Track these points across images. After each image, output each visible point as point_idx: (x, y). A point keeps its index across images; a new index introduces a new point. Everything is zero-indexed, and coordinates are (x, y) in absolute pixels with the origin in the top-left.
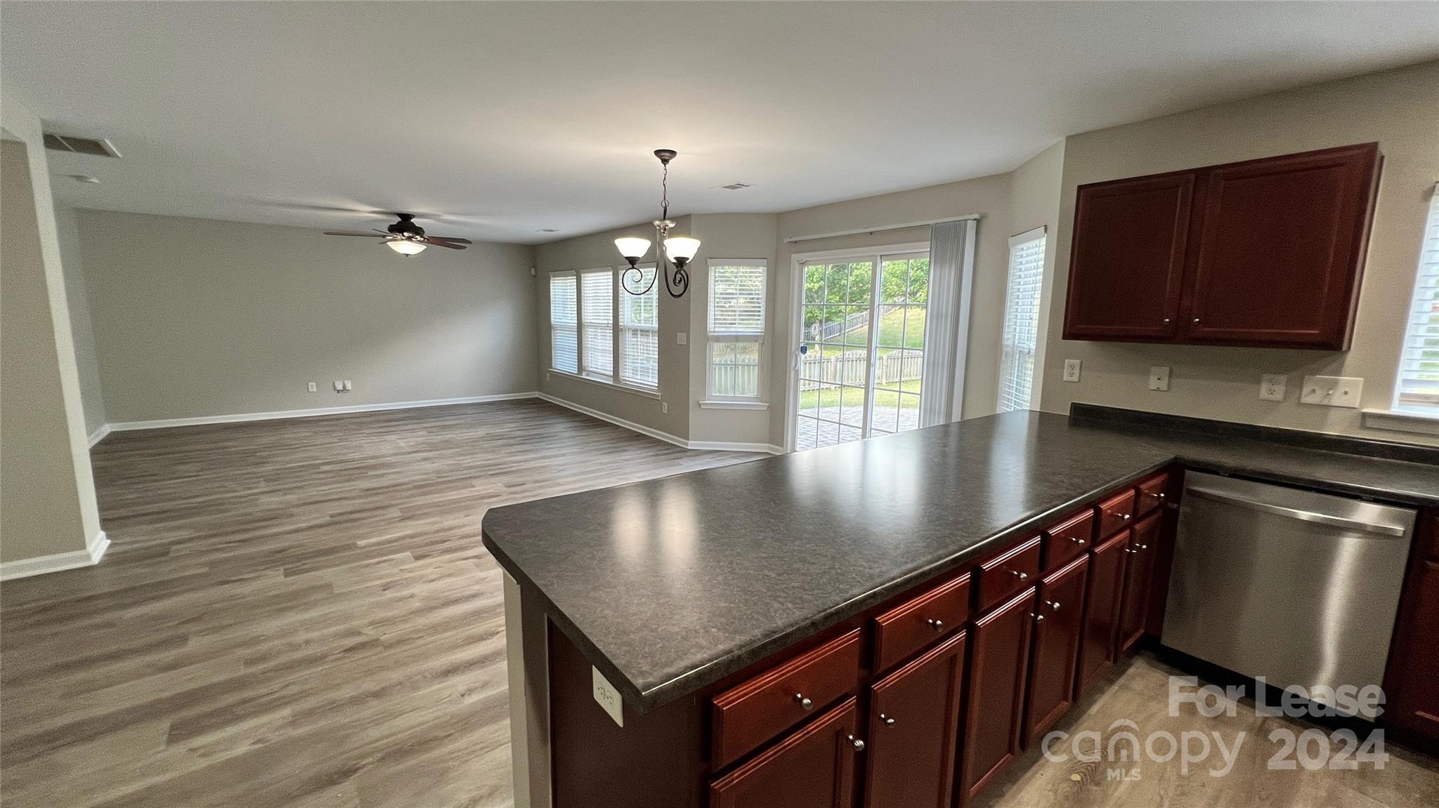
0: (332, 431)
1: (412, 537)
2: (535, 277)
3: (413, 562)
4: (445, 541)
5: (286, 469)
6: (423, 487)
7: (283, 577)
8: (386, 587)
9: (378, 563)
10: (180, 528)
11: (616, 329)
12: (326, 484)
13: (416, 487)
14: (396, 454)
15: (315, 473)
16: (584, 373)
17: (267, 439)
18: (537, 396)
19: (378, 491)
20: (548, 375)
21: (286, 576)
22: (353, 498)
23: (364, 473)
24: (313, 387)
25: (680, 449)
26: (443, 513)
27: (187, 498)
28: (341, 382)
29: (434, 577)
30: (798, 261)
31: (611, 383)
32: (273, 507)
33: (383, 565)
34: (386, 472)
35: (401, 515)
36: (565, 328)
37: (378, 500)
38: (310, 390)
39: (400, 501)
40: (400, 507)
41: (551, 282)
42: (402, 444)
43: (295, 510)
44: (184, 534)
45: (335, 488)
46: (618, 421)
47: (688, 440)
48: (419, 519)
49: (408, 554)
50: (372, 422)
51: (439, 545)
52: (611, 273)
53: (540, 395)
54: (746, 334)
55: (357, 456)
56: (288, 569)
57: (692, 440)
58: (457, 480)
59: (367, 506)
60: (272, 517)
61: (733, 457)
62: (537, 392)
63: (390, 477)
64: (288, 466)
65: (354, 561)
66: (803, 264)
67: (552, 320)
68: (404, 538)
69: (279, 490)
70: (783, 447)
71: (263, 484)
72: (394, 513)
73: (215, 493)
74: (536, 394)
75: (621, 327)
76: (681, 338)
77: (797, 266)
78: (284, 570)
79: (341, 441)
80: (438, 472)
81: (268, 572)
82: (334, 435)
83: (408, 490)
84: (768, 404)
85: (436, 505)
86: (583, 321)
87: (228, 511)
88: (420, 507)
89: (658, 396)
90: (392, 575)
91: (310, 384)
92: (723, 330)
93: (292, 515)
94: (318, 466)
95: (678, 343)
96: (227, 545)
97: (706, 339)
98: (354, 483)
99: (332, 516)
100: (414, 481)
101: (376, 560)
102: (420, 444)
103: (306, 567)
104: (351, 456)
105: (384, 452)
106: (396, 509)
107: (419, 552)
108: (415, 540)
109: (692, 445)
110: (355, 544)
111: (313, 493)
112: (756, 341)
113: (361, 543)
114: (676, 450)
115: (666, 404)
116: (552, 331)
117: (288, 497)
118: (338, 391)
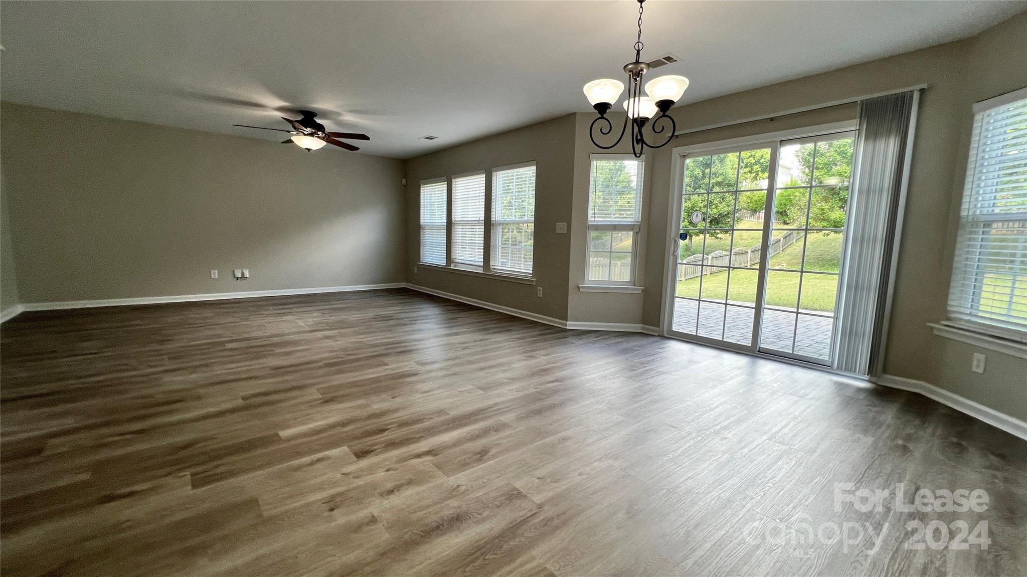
0: (234, 312)
1: (343, 424)
2: (405, 186)
3: (355, 462)
4: (383, 430)
5: (191, 346)
6: (336, 365)
7: (190, 487)
8: (333, 505)
9: (312, 463)
10: (62, 415)
11: (488, 224)
12: (232, 362)
13: (327, 365)
14: (298, 333)
15: (220, 351)
16: (452, 265)
17: (172, 319)
18: (405, 286)
19: (290, 369)
20: (415, 268)
21: (194, 487)
22: (263, 377)
23: (269, 350)
24: (215, 274)
25: (558, 329)
26: (366, 394)
27: (81, 377)
28: (240, 270)
29: (389, 485)
30: (679, 154)
31: (482, 272)
32: (176, 387)
33: (319, 466)
34: (292, 349)
35: (321, 396)
36: (433, 227)
37: (291, 379)
38: (213, 277)
39: (317, 380)
40: (317, 387)
41: (421, 189)
42: (301, 323)
43: (201, 391)
44: (69, 422)
45: (242, 367)
46: (489, 306)
47: (567, 321)
48: (341, 402)
49: (345, 449)
50: (268, 305)
51: (378, 436)
52: (484, 176)
53: (407, 285)
54: (621, 223)
55: (260, 334)
56: (196, 474)
57: (570, 321)
58: (367, 358)
59: (282, 386)
60: (174, 401)
61: (615, 336)
62: (405, 283)
63: (299, 354)
64: (192, 343)
65: (280, 461)
66: (684, 157)
67: (421, 221)
68: (332, 427)
69: (184, 369)
70: (659, 327)
71: (166, 362)
72: (313, 394)
73: (113, 372)
74: (403, 285)
75: (493, 223)
76: (561, 227)
77: (678, 158)
78: (192, 475)
79: (243, 320)
80: (345, 350)
81: (169, 480)
82: (236, 315)
83: (321, 367)
84: (643, 288)
85: (355, 384)
86: (453, 219)
87: (126, 392)
88: (340, 387)
89: (533, 281)
90: (333, 484)
91: (212, 271)
92: (601, 219)
93: (199, 398)
94: (223, 343)
95: (557, 232)
96: (121, 437)
97: (586, 227)
98: (261, 361)
99: (244, 398)
100: (325, 359)
101: (306, 459)
102: (318, 324)
103: (219, 470)
104: (254, 334)
105: (287, 331)
106: (313, 390)
107: (359, 445)
108: (346, 429)
109: (571, 325)
110: (277, 435)
111: (219, 371)
112: (632, 230)
113: (284, 434)
114: (555, 330)
115: (541, 289)
116: (421, 231)
117: (194, 376)
118: (237, 279)
